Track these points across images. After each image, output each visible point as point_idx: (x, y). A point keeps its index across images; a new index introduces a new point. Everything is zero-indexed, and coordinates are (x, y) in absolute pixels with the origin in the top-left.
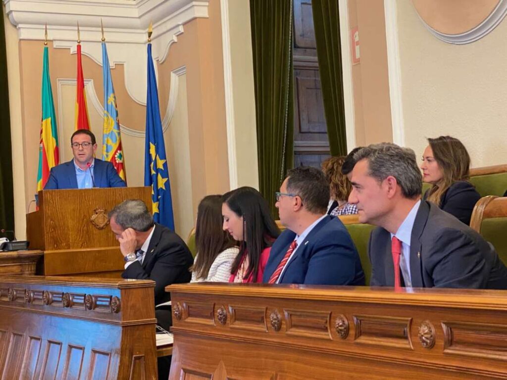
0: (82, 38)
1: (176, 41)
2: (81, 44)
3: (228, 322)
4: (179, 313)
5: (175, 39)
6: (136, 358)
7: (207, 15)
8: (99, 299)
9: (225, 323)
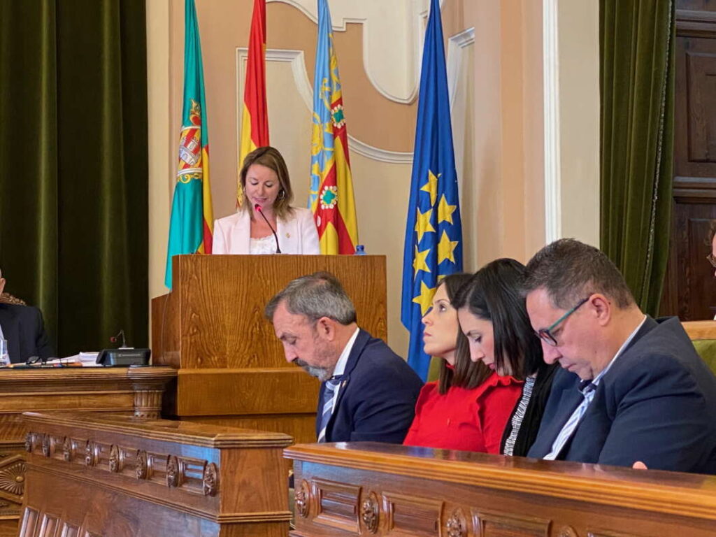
3: (381, 528)
4: (304, 504)
8: (190, 466)
9: (376, 531)
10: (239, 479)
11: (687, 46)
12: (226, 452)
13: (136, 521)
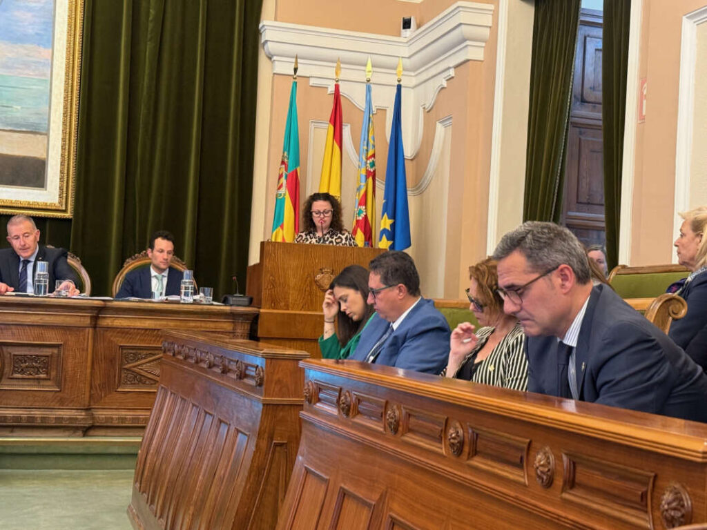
0: (341, 77)
1: (445, 86)
2: (340, 83)
3: (351, 414)
5: (445, 84)
6: (276, 445)
7: (482, 59)
8: (249, 368)
9: (347, 414)
10: (276, 377)
11: (581, 133)
12: (269, 361)
13: (218, 399)
